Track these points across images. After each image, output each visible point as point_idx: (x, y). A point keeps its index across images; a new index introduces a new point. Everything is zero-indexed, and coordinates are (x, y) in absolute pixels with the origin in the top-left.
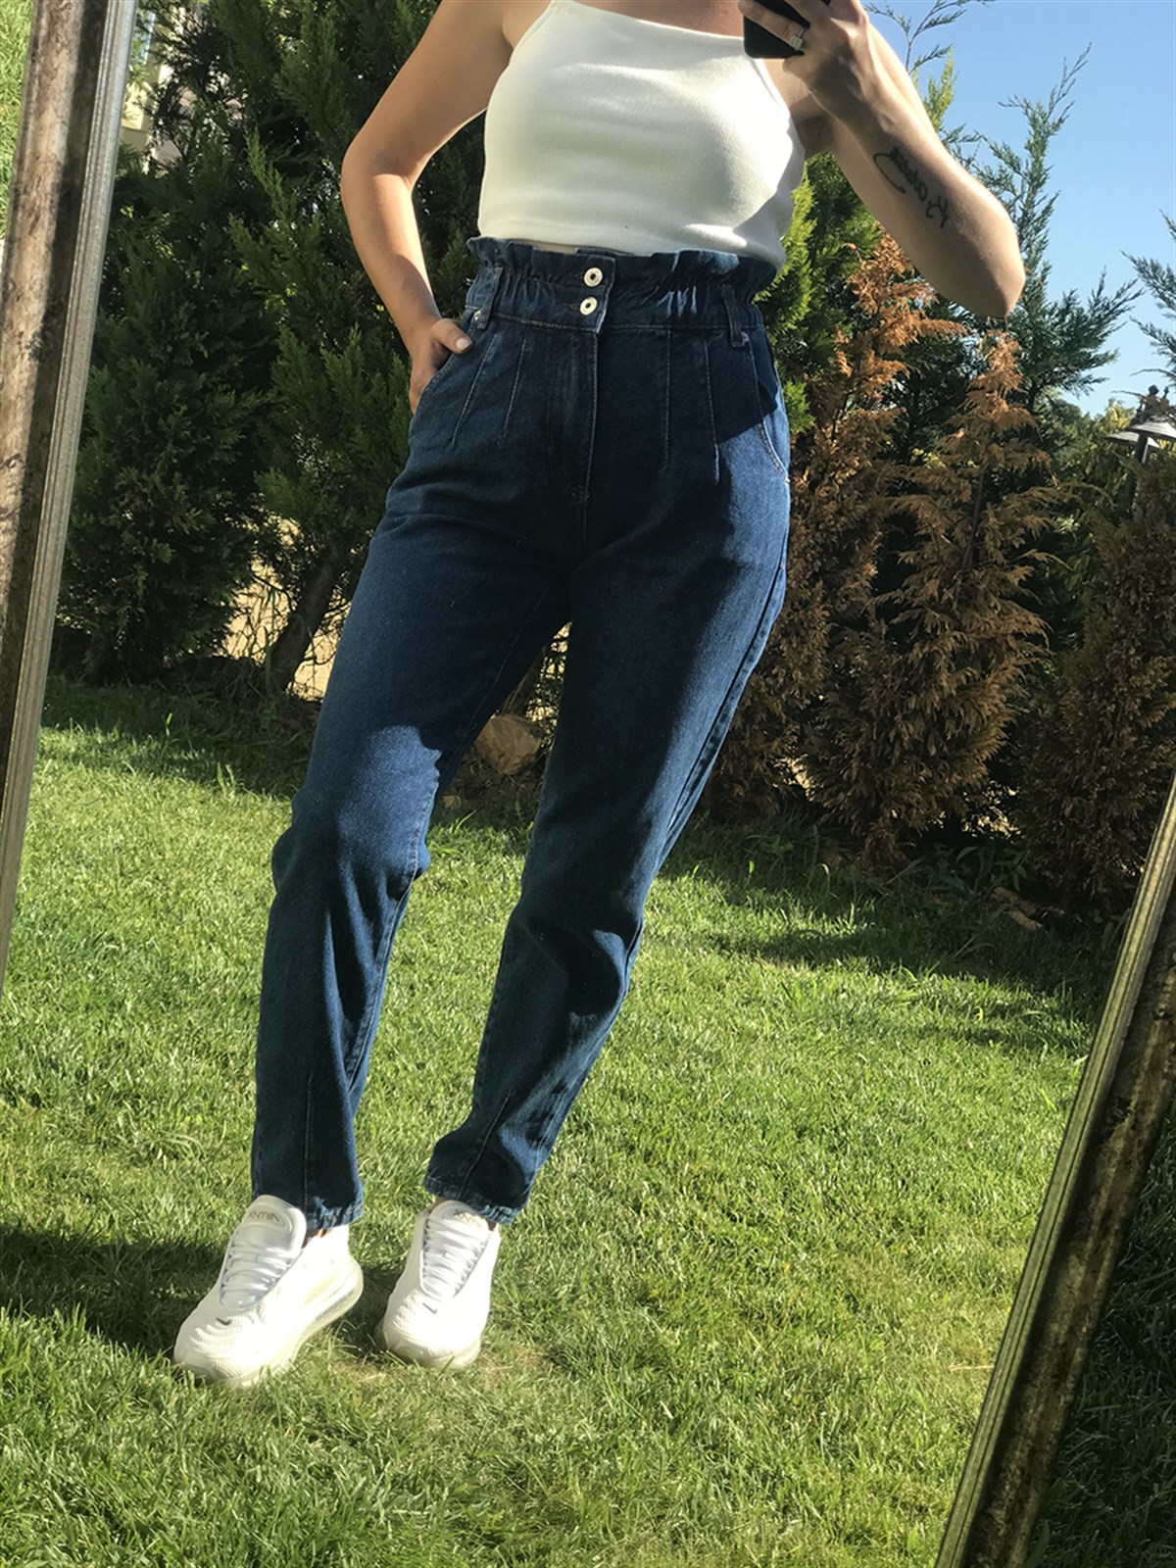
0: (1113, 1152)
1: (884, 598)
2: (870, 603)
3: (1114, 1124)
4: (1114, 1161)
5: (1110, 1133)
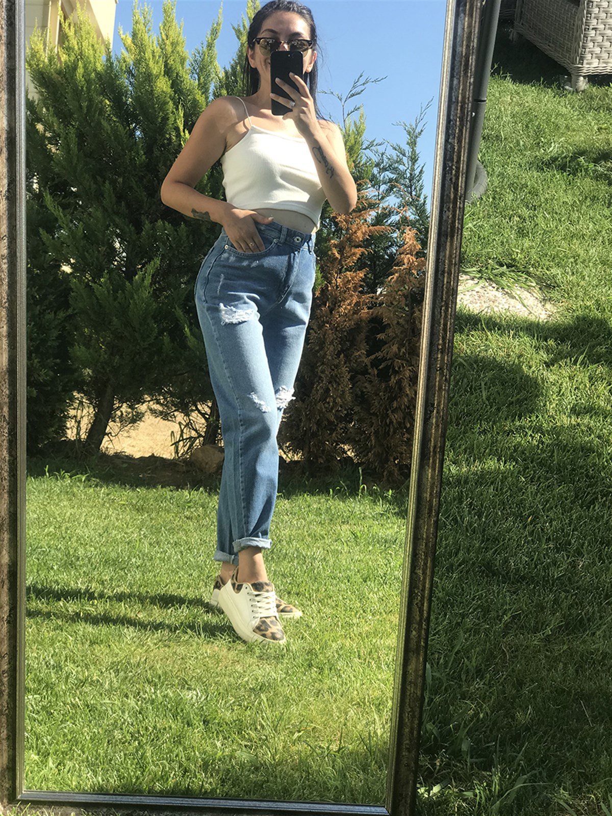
0: (433, 424)
1: (373, 357)
2: (367, 361)
3: (431, 413)
4: (433, 427)
5: (430, 417)
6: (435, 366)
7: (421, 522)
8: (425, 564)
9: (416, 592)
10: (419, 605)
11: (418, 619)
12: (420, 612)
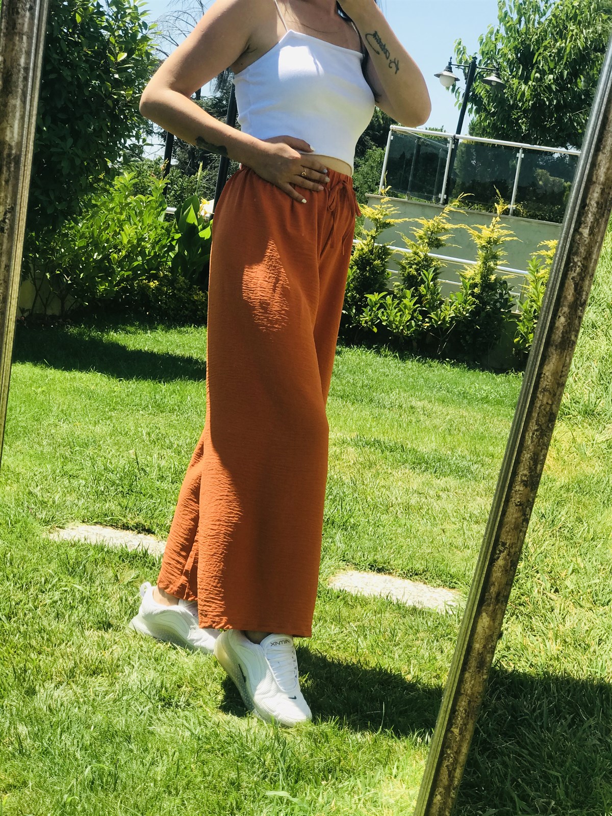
3: (500, 554)
5: (498, 558)
6: (513, 499)
7: (467, 675)
8: (465, 725)
9: (449, 752)
10: (451, 768)
11: (446, 783)
12: (449, 776)
